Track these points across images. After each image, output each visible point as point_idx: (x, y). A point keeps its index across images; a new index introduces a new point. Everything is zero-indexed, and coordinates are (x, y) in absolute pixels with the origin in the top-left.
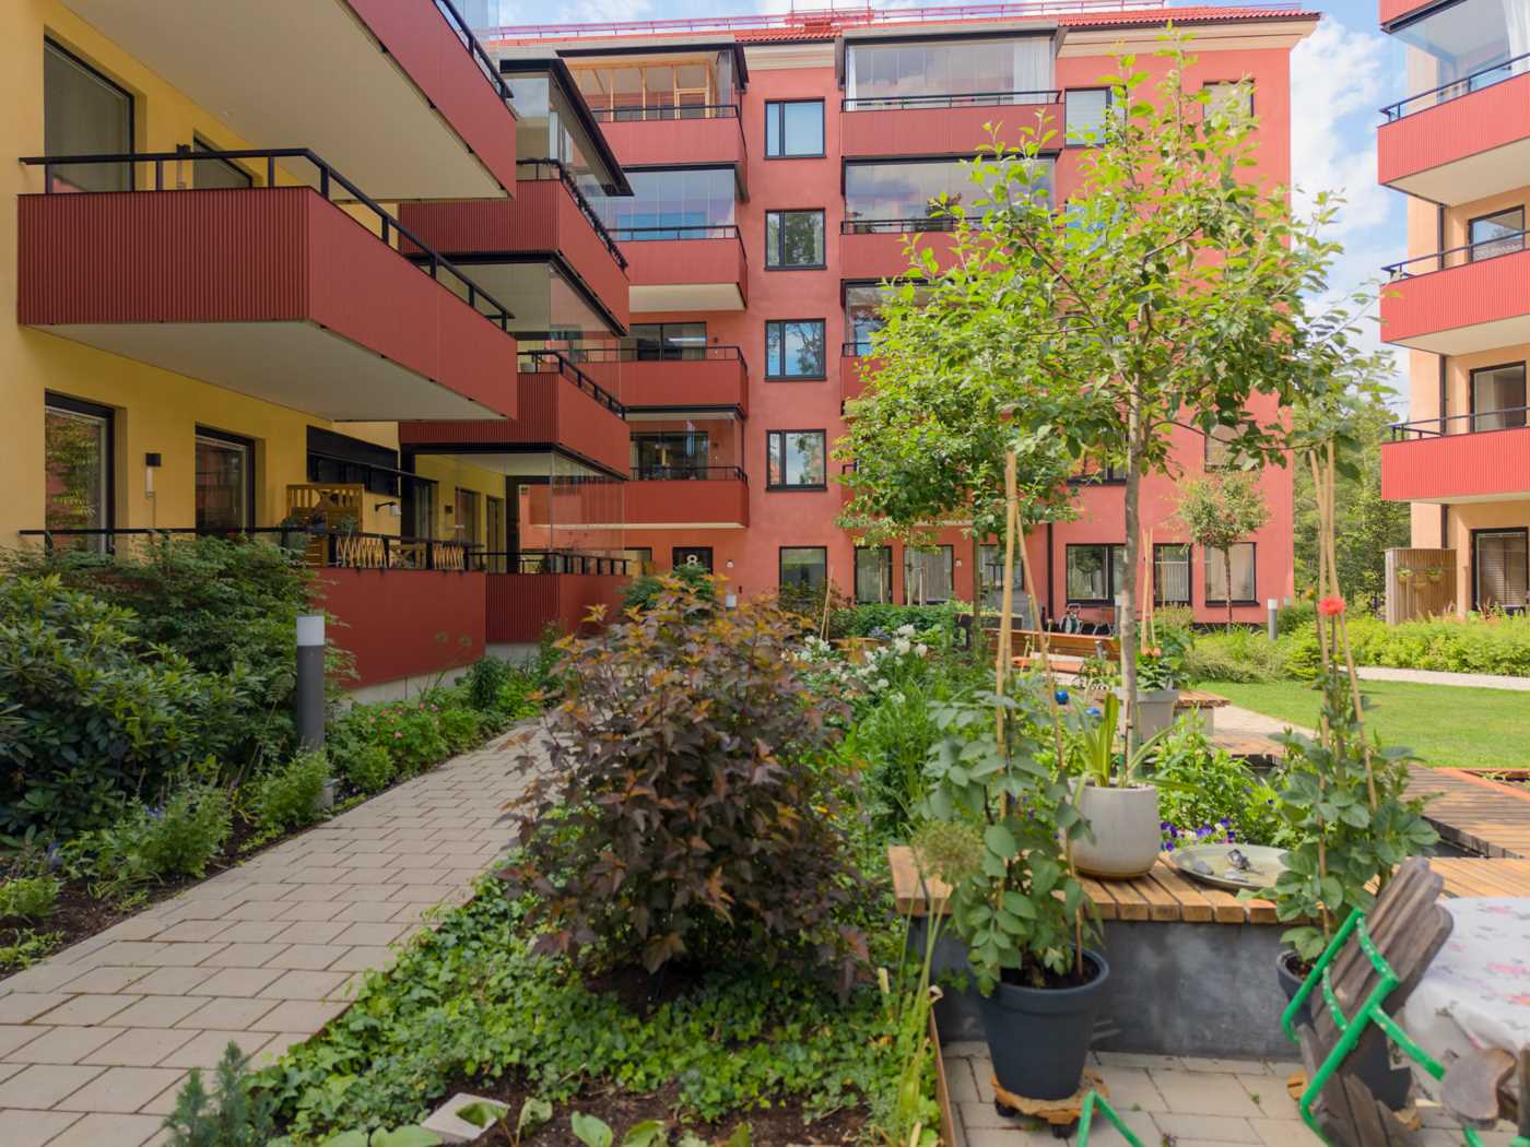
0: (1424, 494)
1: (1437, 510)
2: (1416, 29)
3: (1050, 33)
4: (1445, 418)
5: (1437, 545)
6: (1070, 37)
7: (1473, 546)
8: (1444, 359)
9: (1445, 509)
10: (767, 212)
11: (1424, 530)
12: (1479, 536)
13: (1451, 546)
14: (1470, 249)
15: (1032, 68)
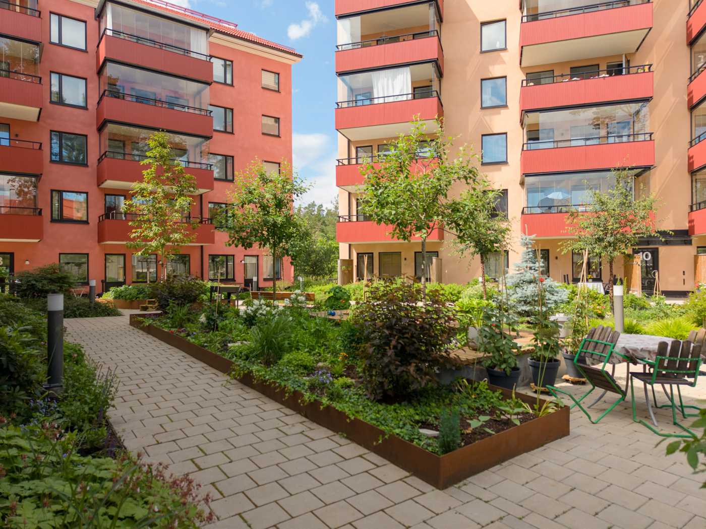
0: (344, 241)
1: (348, 245)
2: (347, 78)
3: (207, 30)
4: (350, 216)
5: (348, 258)
6: (215, 34)
7: (358, 258)
8: (350, 194)
9: (350, 245)
10: (51, 72)
11: (344, 254)
12: (360, 255)
13: (352, 259)
14: (357, 158)
15: (199, 45)
